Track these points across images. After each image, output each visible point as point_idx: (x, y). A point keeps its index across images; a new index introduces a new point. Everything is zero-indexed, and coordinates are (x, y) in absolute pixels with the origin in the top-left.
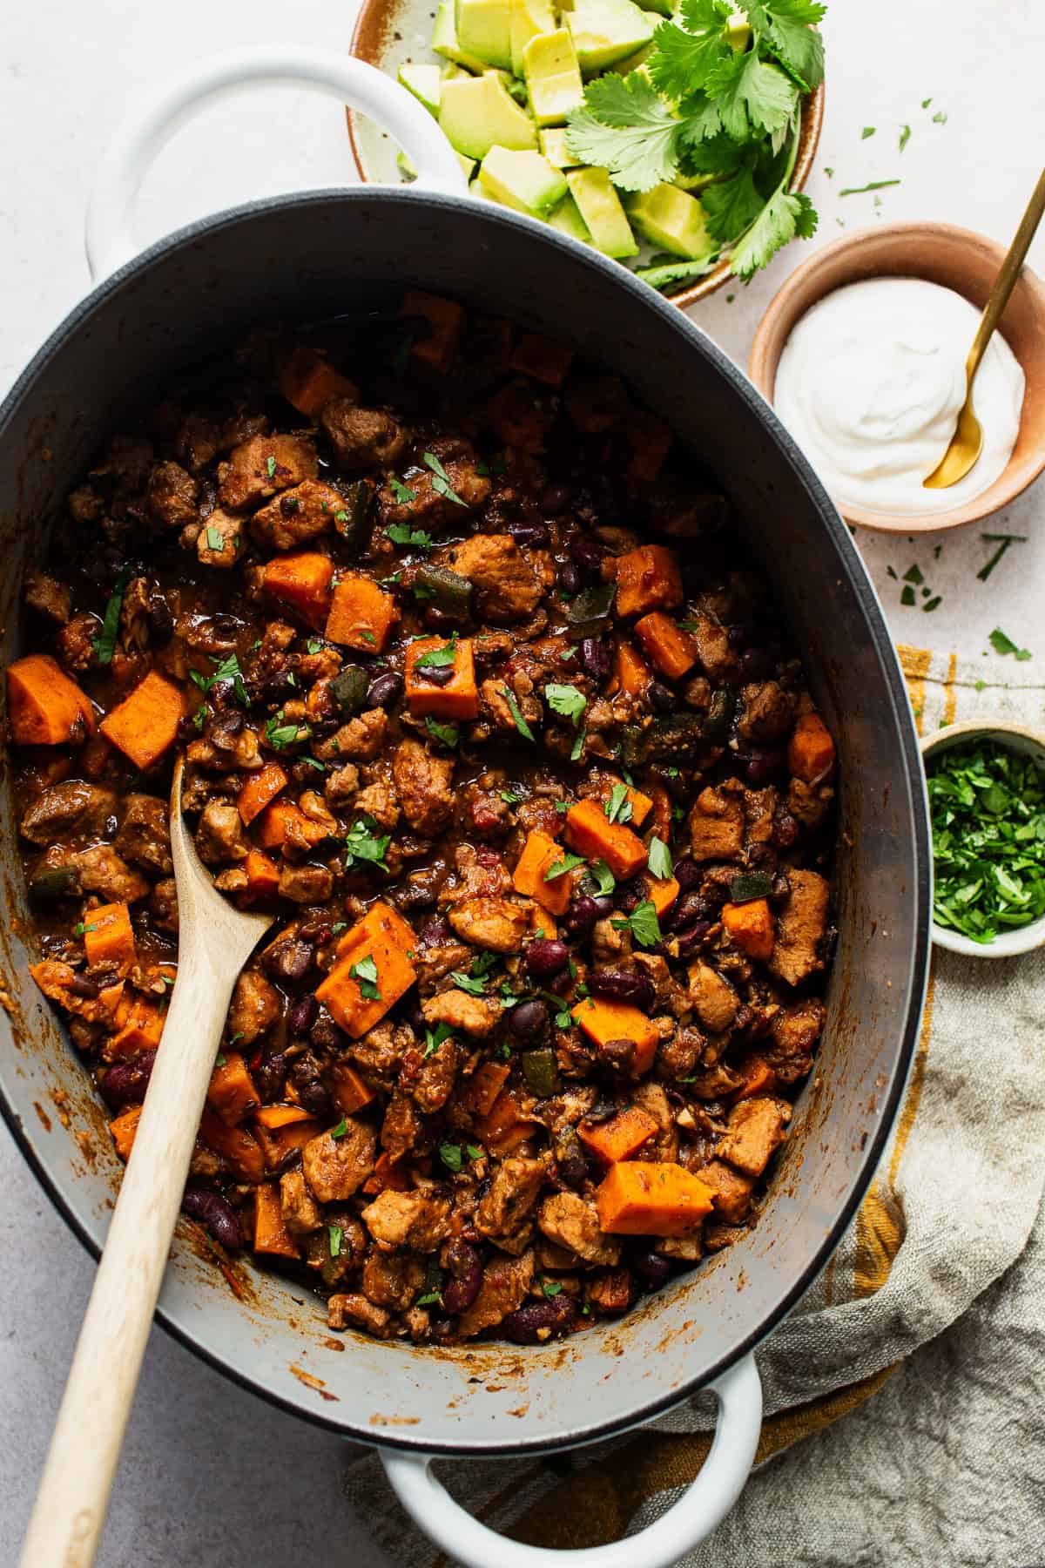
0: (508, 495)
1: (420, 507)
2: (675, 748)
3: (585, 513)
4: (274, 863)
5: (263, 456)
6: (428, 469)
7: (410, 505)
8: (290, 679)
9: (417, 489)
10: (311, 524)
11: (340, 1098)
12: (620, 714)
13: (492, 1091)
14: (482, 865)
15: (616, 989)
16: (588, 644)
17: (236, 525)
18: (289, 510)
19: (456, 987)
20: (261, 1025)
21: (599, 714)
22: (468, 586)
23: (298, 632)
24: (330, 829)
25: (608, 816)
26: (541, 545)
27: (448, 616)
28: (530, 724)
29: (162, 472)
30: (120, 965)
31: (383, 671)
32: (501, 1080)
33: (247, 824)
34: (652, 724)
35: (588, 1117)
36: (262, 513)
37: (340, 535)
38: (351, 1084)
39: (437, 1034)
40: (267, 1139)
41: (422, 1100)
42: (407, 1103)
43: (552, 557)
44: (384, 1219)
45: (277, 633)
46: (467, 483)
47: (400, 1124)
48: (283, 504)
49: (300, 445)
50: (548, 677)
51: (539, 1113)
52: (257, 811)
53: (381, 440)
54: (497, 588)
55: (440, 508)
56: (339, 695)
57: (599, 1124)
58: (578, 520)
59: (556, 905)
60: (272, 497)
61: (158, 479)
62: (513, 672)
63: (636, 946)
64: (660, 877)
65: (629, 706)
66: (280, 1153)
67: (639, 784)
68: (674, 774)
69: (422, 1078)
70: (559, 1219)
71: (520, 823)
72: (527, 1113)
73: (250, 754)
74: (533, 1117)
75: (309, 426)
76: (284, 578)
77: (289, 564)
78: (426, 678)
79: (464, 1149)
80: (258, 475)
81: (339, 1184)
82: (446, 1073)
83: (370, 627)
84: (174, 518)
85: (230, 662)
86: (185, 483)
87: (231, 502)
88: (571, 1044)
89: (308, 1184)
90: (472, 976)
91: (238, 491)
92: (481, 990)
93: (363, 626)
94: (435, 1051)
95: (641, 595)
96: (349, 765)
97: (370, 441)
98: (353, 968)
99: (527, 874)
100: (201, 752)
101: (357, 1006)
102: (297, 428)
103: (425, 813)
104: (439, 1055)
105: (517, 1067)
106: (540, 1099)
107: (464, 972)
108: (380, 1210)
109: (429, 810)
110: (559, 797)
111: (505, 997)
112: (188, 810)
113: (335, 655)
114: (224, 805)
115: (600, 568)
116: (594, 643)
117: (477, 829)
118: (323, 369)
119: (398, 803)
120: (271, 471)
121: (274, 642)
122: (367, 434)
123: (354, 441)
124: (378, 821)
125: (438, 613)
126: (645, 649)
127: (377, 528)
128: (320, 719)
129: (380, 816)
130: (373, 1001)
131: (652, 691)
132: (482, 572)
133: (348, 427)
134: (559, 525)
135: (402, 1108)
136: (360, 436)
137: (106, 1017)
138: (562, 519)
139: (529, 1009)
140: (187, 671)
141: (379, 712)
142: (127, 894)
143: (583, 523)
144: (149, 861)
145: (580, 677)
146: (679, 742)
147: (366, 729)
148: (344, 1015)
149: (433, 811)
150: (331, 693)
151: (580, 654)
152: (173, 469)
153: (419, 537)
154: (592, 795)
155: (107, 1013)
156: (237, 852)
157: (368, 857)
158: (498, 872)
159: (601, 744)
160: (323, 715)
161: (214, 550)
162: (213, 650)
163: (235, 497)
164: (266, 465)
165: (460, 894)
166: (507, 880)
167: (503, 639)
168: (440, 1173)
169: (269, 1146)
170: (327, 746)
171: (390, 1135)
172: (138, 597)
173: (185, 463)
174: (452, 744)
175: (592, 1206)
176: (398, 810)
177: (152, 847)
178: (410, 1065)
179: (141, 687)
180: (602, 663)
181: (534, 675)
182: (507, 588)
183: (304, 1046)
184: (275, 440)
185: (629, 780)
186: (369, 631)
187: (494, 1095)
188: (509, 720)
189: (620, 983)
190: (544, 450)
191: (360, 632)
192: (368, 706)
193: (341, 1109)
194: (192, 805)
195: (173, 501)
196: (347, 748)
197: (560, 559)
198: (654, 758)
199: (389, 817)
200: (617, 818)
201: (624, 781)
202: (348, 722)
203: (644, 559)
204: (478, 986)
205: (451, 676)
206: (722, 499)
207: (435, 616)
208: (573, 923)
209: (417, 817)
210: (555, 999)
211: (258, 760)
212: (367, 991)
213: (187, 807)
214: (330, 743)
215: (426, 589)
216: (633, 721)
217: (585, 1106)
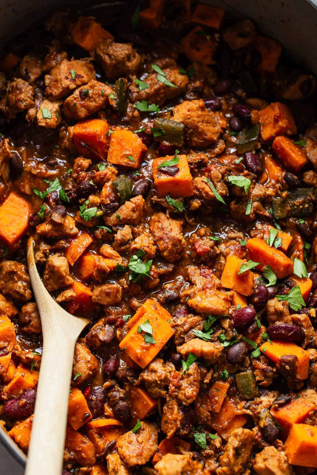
0: (198, 84)
1: (153, 90)
2: (301, 207)
3: (239, 92)
4: (88, 286)
5: (68, 70)
6: (155, 72)
7: (146, 90)
8: (91, 183)
9: (149, 82)
10: (96, 102)
11: (135, 410)
12: (270, 191)
13: (220, 397)
14: (203, 276)
15: (283, 332)
16: (249, 156)
17: (56, 106)
18: (84, 96)
19: (196, 337)
20: (90, 369)
21: (258, 191)
22: (182, 125)
23: (92, 161)
24: (120, 261)
25: (269, 244)
26: (217, 109)
27: (172, 145)
28: (221, 195)
29: (14, 84)
30: (9, 344)
31: (139, 178)
32: (225, 391)
33: (72, 264)
34: (287, 195)
35: (276, 402)
36: (70, 98)
37: (112, 106)
38: (143, 397)
39: (188, 361)
40: (96, 436)
41: (183, 397)
42: (174, 402)
43: (224, 115)
44: (168, 466)
45: (81, 161)
46: (176, 77)
47: (172, 414)
48: (80, 92)
49: (86, 65)
50: (229, 172)
51: (248, 408)
52: (78, 257)
53: (129, 57)
54: (197, 127)
55: (163, 91)
56: (118, 188)
57: (281, 405)
58: (236, 96)
59: (245, 290)
60: (74, 89)
61: (12, 87)
62: (209, 171)
63: (292, 312)
64: (301, 277)
65: (274, 186)
66: (104, 444)
67: (284, 229)
68: (302, 222)
69: (181, 385)
70: (265, 460)
71: (221, 253)
72: (241, 409)
73: (71, 227)
74: (245, 410)
75: (89, 56)
76: (84, 130)
77: (85, 125)
78: (165, 173)
79: (207, 435)
80: (67, 78)
81: (140, 455)
82: (195, 381)
83: (132, 153)
84: (23, 105)
85: (55, 182)
86: (27, 87)
87: (54, 93)
88: (262, 365)
89: (123, 458)
90: (204, 331)
91: (57, 87)
92: (210, 338)
93: (127, 153)
94: (188, 369)
95: (274, 127)
96: (126, 226)
97: (124, 58)
98: (138, 328)
99: (228, 277)
100: (45, 228)
101: (143, 348)
102: (83, 57)
103: (170, 246)
104: (190, 371)
105: (233, 384)
106: (247, 400)
107: (199, 329)
108: (165, 462)
109: (172, 245)
110: (241, 238)
111: (222, 342)
112: (39, 261)
113: (114, 169)
114: (59, 256)
115: (250, 117)
116: (252, 155)
117: (199, 255)
118: (95, 26)
119: (155, 244)
120: (73, 76)
121: (80, 166)
122: (121, 54)
123: (115, 60)
124: (145, 251)
125: (167, 143)
126: (279, 156)
127: (130, 105)
128: (109, 202)
129: (146, 248)
130: (152, 345)
131: (285, 178)
132: (189, 119)
133: (111, 52)
134: (226, 100)
135: (172, 405)
136: (118, 56)
137: (3, 372)
138: (227, 96)
139: (237, 348)
140: (32, 189)
141: (140, 197)
142: (7, 311)
143: (239, 99)
144: (18, 293)
145: (246, 172)
146: (303, 203)
147: (134, 205)
148: (137, 354)
149: (174, 245)
150: (114, 188)
151: (245, 161)
152: (20, 82)
153: (152, 107)
154: (259, 236)
155: (3, 369)
156: (68, 280)
157: (141, 272)
158: (212, 278)
159: (261, 207)
160: (110, 200)
161: (46, 118)
162: (46, 176)
163: (55, 90)
164: (70, 73)
165: (192, 290)
166: (217, 281)
167: (203, 156)
168: (195, 448)
169: (98, 440)
170: (113, 218)
171: (166, 422)
172: (6, 148)
173: (26, 78)
174: (181, 210)
175: (283, 453)
176: (155, 247)
177: (20, 284)
178: (175, 380)
179: (7, 201)
180: (257, 164)
181: (222, 171)
182: (202, 126)
183: (113, 382)
184: (73, 62)
185: (278, 227)
186: (131, 155)
187: (221, 401)
188: (211, 193)
189: (285, 328)
190: (214, 63)
191: (126, 156)
192: (134, 195)
193: (137, 417)
194: (41, 258)
195: (22, 96)
196: (124, 216)
197: (228, 115)
198: (290, 214)
199: (151, 249)
200: (273, 246)
201: (275, 228)
202: (124, 203)
203: (273, 109)
204: (207, 336)
205: (178, 171)
206: (311, 77)
207: (165, 146)
208: (256, 299)
209: (165, 250)
210: (250, 342)
211: (75, 230)
212: (148, 339)
213: (38, 259)
214: (115, 215)
215: (160, 131)
216: (277, 195)
217: (272, 400)
